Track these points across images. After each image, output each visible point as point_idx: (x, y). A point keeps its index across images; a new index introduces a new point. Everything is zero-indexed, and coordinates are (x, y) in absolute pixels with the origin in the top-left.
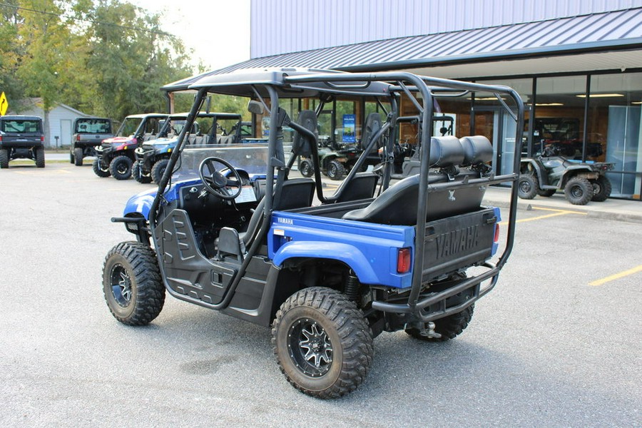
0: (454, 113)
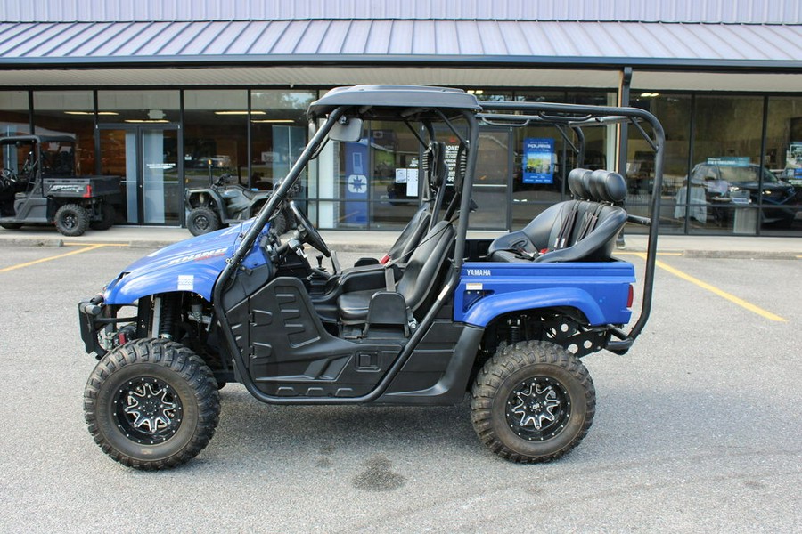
0: (72, 132)
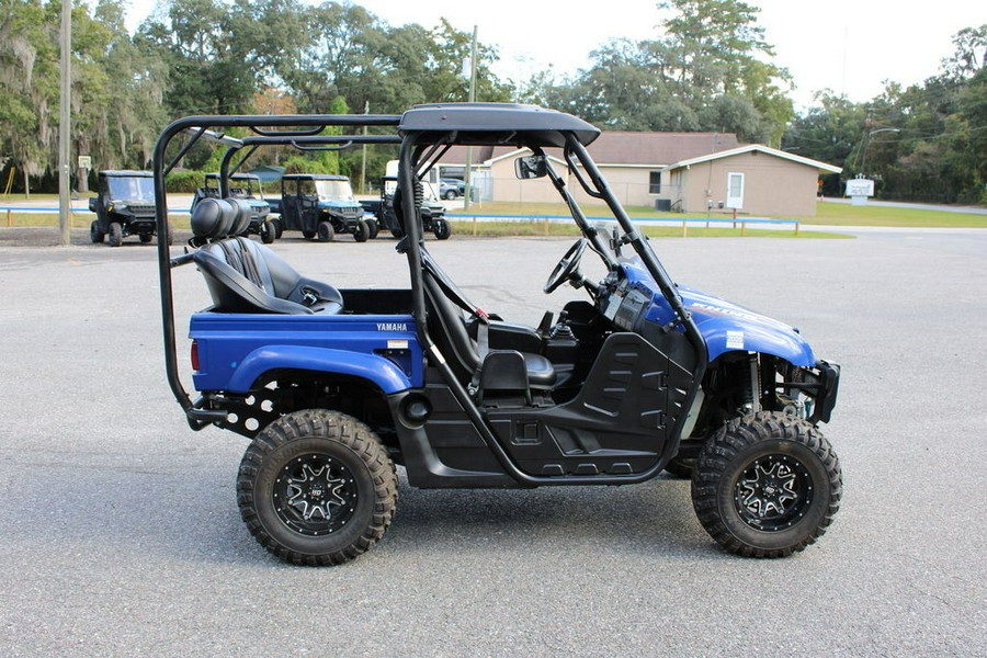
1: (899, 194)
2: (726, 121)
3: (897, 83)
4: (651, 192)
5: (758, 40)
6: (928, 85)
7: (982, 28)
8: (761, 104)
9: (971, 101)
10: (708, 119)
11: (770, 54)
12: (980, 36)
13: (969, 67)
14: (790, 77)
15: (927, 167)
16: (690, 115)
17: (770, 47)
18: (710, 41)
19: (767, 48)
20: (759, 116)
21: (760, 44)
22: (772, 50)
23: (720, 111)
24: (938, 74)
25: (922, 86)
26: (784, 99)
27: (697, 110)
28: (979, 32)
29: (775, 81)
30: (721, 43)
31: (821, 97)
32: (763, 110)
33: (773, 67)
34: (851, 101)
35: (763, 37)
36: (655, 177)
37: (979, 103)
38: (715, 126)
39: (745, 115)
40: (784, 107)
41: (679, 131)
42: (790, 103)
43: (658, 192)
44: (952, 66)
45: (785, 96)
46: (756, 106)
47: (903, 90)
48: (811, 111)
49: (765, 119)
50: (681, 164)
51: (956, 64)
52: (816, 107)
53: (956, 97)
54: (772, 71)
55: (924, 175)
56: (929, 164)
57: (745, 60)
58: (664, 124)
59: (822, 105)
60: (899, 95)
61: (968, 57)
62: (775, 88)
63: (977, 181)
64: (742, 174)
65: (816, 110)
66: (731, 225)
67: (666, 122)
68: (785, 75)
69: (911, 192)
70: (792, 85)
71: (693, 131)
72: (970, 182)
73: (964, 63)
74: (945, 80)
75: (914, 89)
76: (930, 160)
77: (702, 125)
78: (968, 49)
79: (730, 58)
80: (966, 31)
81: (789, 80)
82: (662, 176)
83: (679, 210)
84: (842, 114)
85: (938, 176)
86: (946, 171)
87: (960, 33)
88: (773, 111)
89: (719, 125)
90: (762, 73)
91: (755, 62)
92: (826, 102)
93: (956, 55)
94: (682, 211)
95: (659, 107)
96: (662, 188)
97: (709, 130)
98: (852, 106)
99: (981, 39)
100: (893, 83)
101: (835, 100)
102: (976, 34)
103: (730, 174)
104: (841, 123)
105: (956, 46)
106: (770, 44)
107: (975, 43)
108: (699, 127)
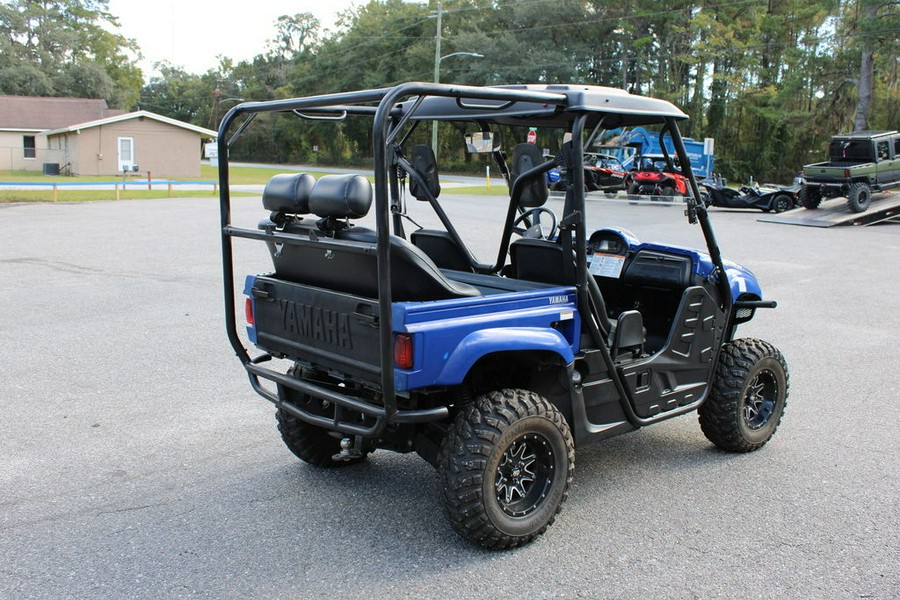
1: (238, 155)
2: (80, 86)
3: (229, 58)
4: (26, 156)
5: (103, 10)
6: (255, 61)
7: (296, 16)
8: (113, 71)
9: (299, 77)
10: (64, 85)
11: (115, 24)
12: (295, 23)
13: (288, 48)
14: (137, 48)
15: (262, 133)
16: (45, 80)
17: (114, 18)
18: (57, 8)
19: (112, 19)
20: (113, 83)
21: (104, 14)
22: (117, 21)
23: (75, 77)
24: (264, 52)
25: (251, 62)
26: (133, 68)
27: (51, 75)
28: (294, 19)
29: (124, 51)
30: (68, 10)
31: (160, 68)
32: (115, 77)
33: (121, 38)
34: (187, 72)
35: (107, 8)
36: (29, 141)
37: (306, 78)
38: (70, 91)
39: (99, 82)
40: (135, 75)
41: (34, 95)
42: (139, 72)
43: (33, 155)
44: (274, 47)
45: (135, 65)
46: (109, 72)
47: (235, 64)
48: (152, 80)
49: (117, 87)
50: (72, 128)
51: (278, 45)
52: (156, 76)
53: (280, 73)
54: (120, 41)
55: (260, 139)
56: (264, 130)
57: (92, 29)
58: (19, 88)
59: (161, 75)
60: (232, 69)
61: (287, 40)
62: (125, 58)
63: (304, 144)
64: (131, 139)
65: (157, 79)
66: (147, 186)
67: (20, 86)
68: (133, 45)
69: (248, 153)
70: (140, 54)
71: (48, 96)
72: (298, 144)
73: (284, 44)
74: (270, 59)
75: (244, 65)
76: (264, 126)
77: (57, 90)
78: (287, 33)
79: (77, 26)
80: (284, 18)
81: (137, 51)
82: (37, 140)
83: (68, 174)
84: (181, 84)
85: (273, 140)
86: (278, 136)
87: (280, 19)
88: (124, 79)
89: (74, 90)
90: (112, 43)
91: (102, 31)
92: (165, 72)
93: (278, 37)
94: (72, 175)
95: (12, 70)
96: (38, 152)
97: (65, 95)
98: (189, 77)
99: (297, 25)
100: (225, 58)
101: (173, 71)
102: (291, 21)
103: (120, 139)
104: (180, 93)
105: (277, 29)
106: (114, 15)
107: (292, 28)
108: (54, 92)
